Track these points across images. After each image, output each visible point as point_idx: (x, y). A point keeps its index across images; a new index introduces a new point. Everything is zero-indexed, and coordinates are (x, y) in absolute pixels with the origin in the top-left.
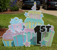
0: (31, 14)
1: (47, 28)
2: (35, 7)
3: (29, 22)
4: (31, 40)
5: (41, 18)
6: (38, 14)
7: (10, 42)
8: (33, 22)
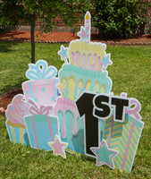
0: (77, 52)
1: (114, 106)
2: (87, 28)
3: (71, 77)
4: (75, 137)
5: (103, 67)
6: (95, 55)
7: (22, 132)
8: (81, 80)
